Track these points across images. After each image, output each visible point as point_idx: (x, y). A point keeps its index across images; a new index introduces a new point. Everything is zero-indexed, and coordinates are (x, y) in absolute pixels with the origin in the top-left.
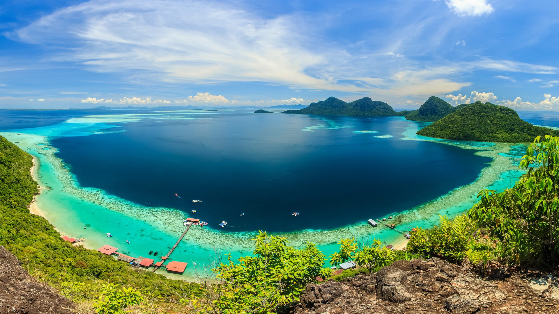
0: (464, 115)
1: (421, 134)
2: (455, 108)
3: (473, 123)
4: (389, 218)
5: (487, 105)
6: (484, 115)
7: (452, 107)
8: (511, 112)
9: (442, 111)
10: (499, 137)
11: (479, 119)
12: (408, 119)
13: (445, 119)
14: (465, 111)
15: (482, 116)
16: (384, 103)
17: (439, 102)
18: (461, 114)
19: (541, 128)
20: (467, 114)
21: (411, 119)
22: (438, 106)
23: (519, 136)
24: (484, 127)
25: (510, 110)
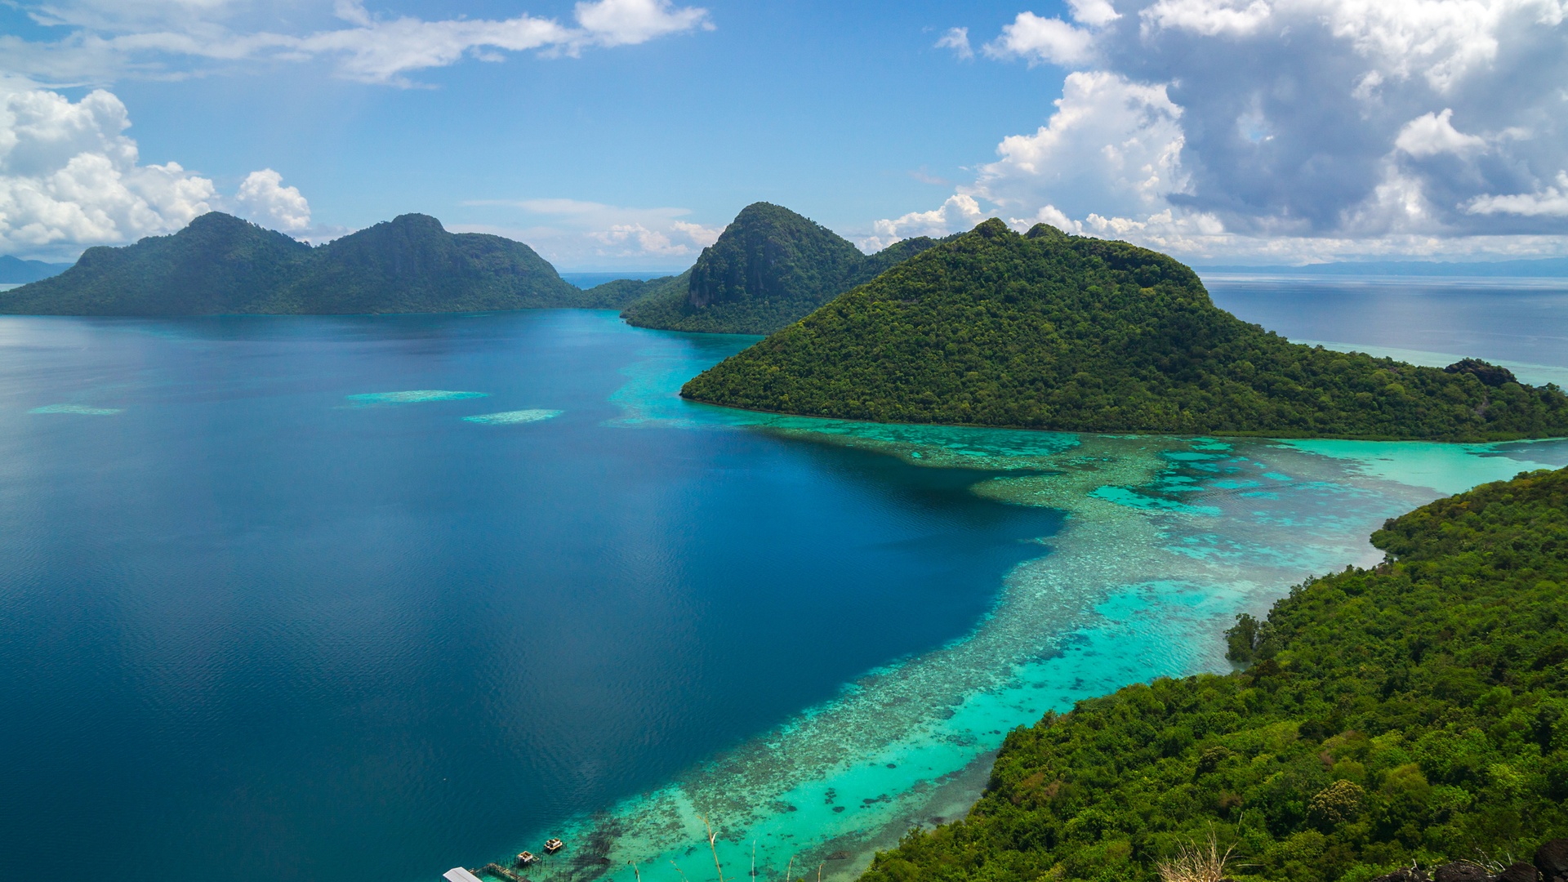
0: (917, 293)
1: (703, 399)
2: (871, 260)
3: (963, 333)
4: (548, 851)
5: (1037, 240)
6: (1022, 291)
7: (859, 253)
8: (1164, 275)
9: (811, 278)
10: (1100, 407)
11: (994, 315)
12: (635, 324)
13: (820, 316)
14: (924, 273)
15: (1009, 299)
16: (508, 242)
17: (791, 233)
18: (903, 290)
19: (1333, 355)
20: (933, 291)
21: (649, 321)
22: (786, 254)
23: (1204, 399)
24: (1024, 352)
25: (1159, 263)
